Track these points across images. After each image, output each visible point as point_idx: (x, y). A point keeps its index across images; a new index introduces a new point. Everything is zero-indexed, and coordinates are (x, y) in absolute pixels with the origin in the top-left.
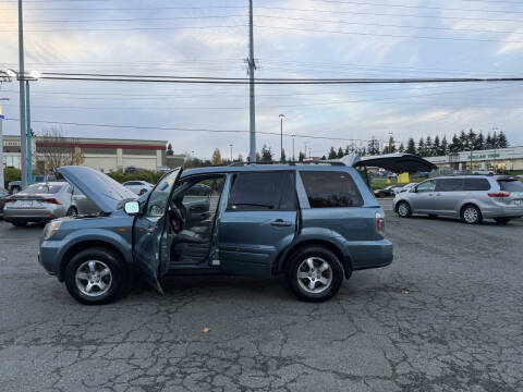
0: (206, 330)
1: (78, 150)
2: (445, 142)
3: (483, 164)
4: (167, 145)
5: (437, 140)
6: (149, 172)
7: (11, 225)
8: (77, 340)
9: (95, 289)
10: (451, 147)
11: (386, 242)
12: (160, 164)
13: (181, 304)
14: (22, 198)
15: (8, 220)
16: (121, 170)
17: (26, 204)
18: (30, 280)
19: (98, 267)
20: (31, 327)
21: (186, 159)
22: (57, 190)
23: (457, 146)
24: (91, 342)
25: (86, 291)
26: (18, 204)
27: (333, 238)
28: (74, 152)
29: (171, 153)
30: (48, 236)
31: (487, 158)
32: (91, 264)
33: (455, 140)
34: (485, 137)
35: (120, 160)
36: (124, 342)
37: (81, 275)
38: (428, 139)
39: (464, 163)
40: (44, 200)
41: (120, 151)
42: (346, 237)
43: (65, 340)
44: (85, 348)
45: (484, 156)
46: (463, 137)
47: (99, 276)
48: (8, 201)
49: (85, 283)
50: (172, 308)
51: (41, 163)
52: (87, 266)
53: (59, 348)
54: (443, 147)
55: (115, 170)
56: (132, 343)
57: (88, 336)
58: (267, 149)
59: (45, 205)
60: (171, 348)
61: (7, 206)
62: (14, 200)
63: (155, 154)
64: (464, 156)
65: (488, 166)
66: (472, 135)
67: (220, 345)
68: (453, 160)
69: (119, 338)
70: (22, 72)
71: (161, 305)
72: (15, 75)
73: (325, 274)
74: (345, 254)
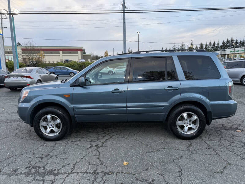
0: (125, 164)
1: (41, 52)
2: (218, 44)
3: (238, 55)
4: (83, 49)
5: (214, 44)
6: (75, 62)
7: (9, 90)
8: (41, 170)
9: (52, 131)
10: (221, 47)
11: (232, 102)
12: (80, 58)
13: (104, 140)
14: (13, 76)
15: (7, 87)
16: (62, 62)
17: (15, 79)
18: (16, 123)
19: (53, 118)
20: (13, 160)
21: (92, 55)
22: (30, 71)
23: (225, 46)
24: (51, 172)
25: (46, 133)
26: (11, 79)
27: (201, 100)
28: (39, 53)
29: (85, 53)
30: (22, 100)
31: (240, 52)
32: (49, 117)
33: (223, 43)
34: (239, 41)
35: (61, 56)
36: (72, 172)
37: (43, 123)
38: (210, 43)
39: (228, 54)
40: (24, 77)
41: (61, 52)
42: (209, 99)
43: (33, 171)
44: (46, 177)
45: (239, 51)
46: (228, 42)
47: (54, 124)
48: (6, 77)
49: (46, 128)
50: (99, 143)
51: (24, 59)
52: (46, 118)
53: (30, 178)
54: (217, 47)
55: (59, 61)
56: (78, 173)
57: (49, 167)
58: (130, 50)
59: (25, 79)
60: (105, 178)
61: (6, 80)
62: (9, 77)
63: (78, 53)
64: (228, 51)
65: (241, 56)
66: (232, 40)
67: (138, 176)
68: (223, 53)
69: (68, 169)
70: (10, 11)
71: (92, 141)
72: (6, 12)
73: (194, 122)
74: (208, 110)
